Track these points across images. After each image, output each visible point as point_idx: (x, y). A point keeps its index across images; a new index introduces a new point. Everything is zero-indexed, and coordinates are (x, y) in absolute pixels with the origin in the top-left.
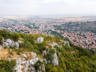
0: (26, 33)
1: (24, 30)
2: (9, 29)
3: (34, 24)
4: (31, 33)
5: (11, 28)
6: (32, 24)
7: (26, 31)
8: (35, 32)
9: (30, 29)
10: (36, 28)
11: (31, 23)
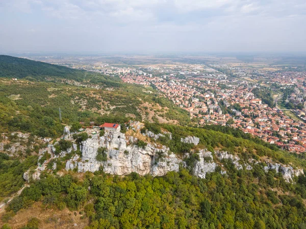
0: (246, 116)
1: (244, 108)
2: (207, 96)
3: (288, 92)
4: (260, 120)
5: (213, 96)
6: (282, 90)
7: (250, 109)
8: (278, 119)
9: (265, 106)
10: (288, 106)
11: (279, 87)
